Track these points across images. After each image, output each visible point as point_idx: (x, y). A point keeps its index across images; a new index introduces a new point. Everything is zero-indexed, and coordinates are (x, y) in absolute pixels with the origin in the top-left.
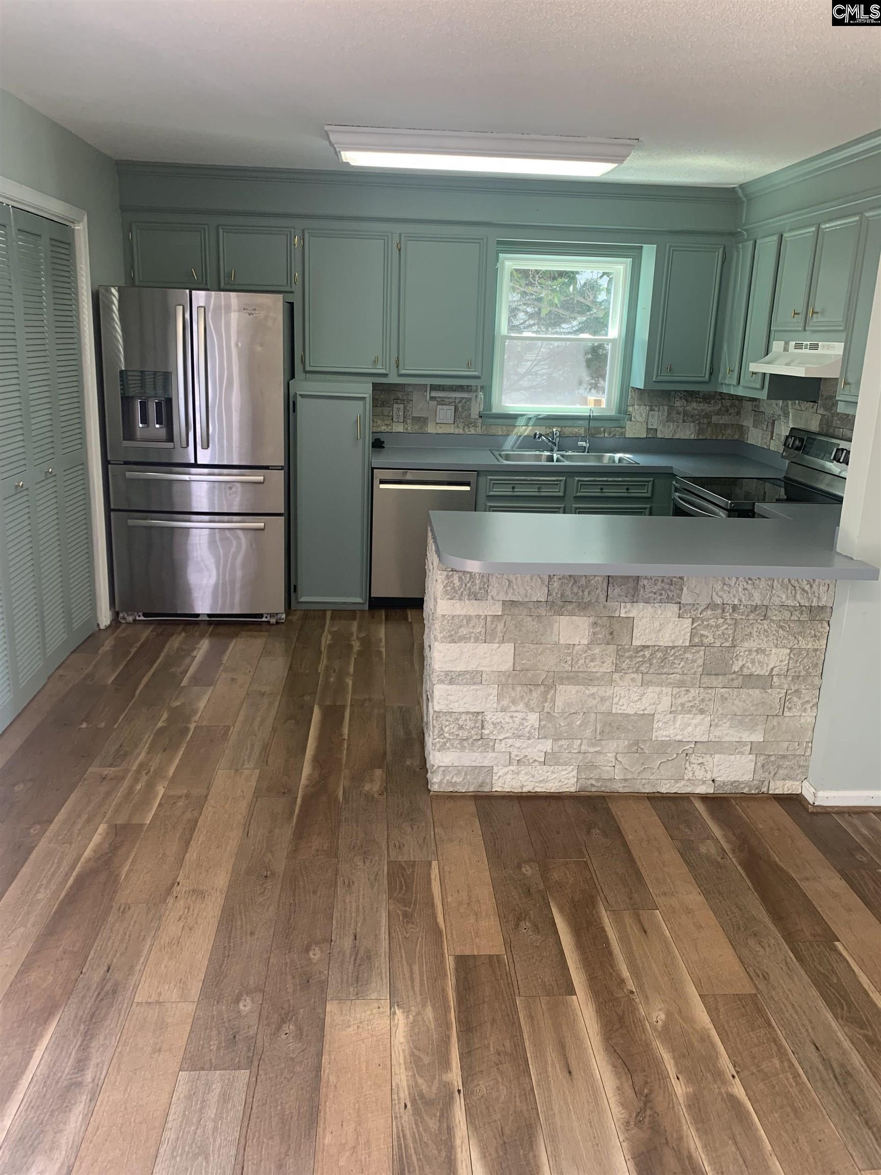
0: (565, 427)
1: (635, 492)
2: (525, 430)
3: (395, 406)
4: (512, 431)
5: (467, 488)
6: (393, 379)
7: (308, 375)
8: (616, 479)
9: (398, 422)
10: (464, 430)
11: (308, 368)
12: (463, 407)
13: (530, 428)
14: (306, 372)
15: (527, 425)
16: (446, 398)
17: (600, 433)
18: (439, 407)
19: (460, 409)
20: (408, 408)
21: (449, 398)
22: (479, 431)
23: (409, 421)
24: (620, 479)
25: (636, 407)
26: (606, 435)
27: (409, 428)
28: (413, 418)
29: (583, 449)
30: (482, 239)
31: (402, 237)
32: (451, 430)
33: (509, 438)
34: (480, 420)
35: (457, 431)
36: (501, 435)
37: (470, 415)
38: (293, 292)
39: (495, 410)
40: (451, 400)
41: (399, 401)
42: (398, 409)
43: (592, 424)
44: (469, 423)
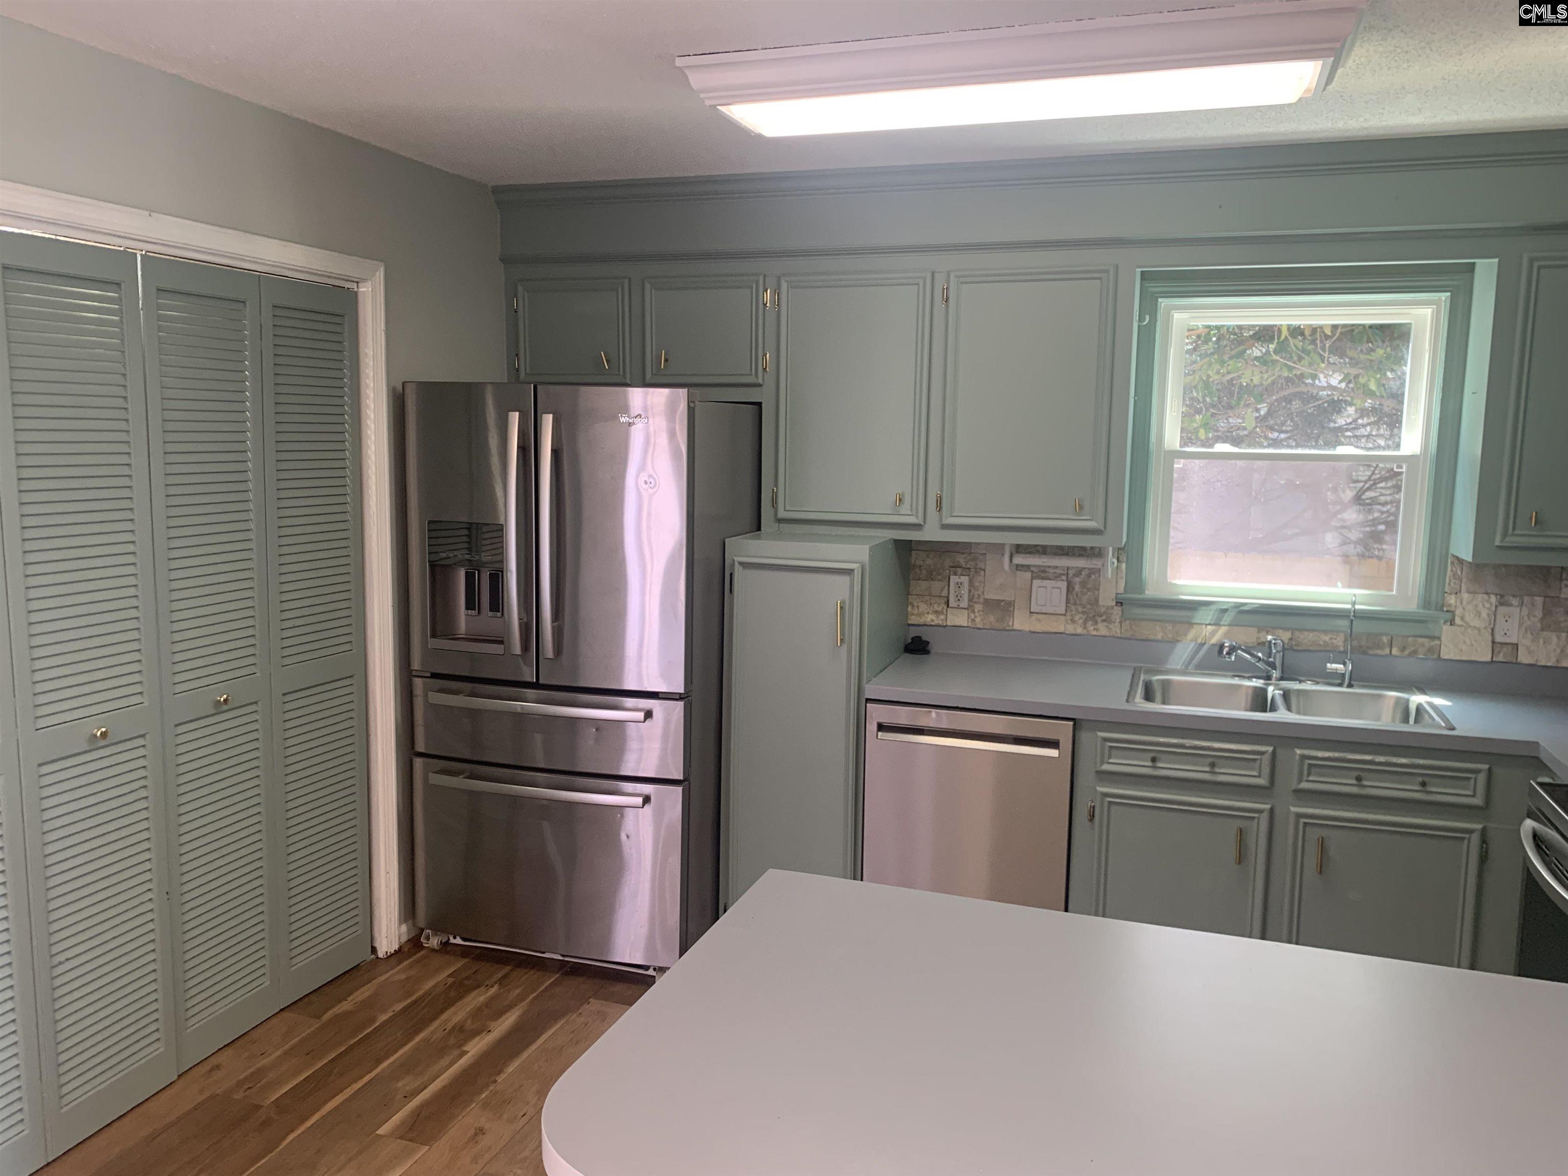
0: (1301, 630)
1: (1442, 793)
2: (1213, 633)
3: (954, 579)
4: (1186, 635)
5: (1053, 753)
6: (932, 533)
7: (783, 526)
8: (1394, 760)
9: (958, 608)
10: (1085, 628)
11: (782, 514)
12: (1083, 584)
13: (1223, 629)
14: (780, 521)
15: (1217, 624)
16: (1049, 567)
17: (1380, 646)
18: (1036, 583)
19: (1077, 588)
20: (976, 584)
21: (1057, 567)
22: (1116, 630)
23: (978, 607)
24: (1403, 761)
25: (1465, 596)
26: (1395, 651)
27: (978, 620)
28: (987, 602)
29: (1338, 679)
30: (1107, 271)
31: (952, 278)
32: (1059, 626)
33: (1180, 646)
34: (1117, 611)
35: (1070, 629)
36: (1161, 641)
37: (1097, 600)
38: (760, 385)
39: (1151, 592)
40: (1058, 571)
41: (959, 571)
42: (959, 585)
43: (1359, 627)
44: (1094, 614)
